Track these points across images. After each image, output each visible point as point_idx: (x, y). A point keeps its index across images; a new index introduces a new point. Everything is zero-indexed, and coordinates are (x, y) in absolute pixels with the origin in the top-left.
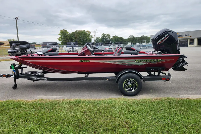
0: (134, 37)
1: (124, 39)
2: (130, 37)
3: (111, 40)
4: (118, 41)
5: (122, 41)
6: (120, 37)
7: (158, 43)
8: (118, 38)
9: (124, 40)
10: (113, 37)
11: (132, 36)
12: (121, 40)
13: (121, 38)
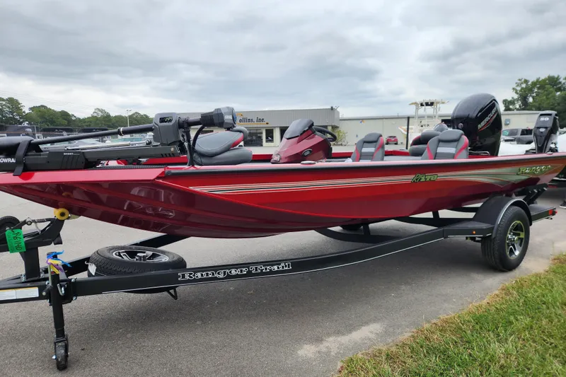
0: (108, 116)
1: (73, 118)
2: (95, 115)
3: (26, 117)
4: (52, 122)
5: (69, 125)
6: (60, 112)
7: (480, 126)
8: (53, 113)
9: (74, 121)
10: (31, 109)
11: (102, 111)
12: (66, 122)
13: (65, 115)
